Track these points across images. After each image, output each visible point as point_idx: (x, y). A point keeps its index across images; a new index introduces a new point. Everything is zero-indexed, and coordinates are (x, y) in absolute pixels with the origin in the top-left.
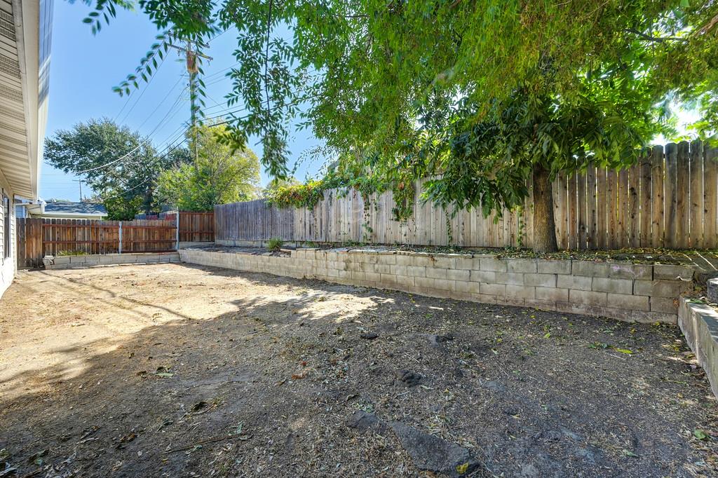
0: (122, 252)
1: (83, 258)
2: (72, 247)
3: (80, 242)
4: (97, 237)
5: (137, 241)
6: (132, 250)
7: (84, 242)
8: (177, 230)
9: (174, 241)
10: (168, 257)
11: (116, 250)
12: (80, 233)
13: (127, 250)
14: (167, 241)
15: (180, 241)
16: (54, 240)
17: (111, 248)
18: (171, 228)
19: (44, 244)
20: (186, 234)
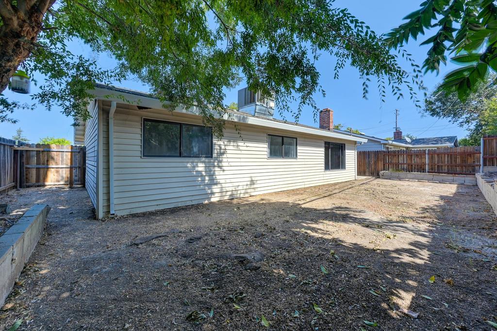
0: (428, 172)
1: (398, 174)
2: (397, 167)
3: (401, 164)
4: (411, 161)
5: (440, 164)
6: (436, 171)
7: (404, 164)
8: (481, 155)
9: (477, 165)
10: (463, 179)
11: (424, 171)
12: (402, 159)
13: (432, 171)
14: (470, 166)
15: (485, 164)
16: (389, 162)
17: (421, 169)
18: (474, 153)
19: (384, 165)
20: (493, 158)
